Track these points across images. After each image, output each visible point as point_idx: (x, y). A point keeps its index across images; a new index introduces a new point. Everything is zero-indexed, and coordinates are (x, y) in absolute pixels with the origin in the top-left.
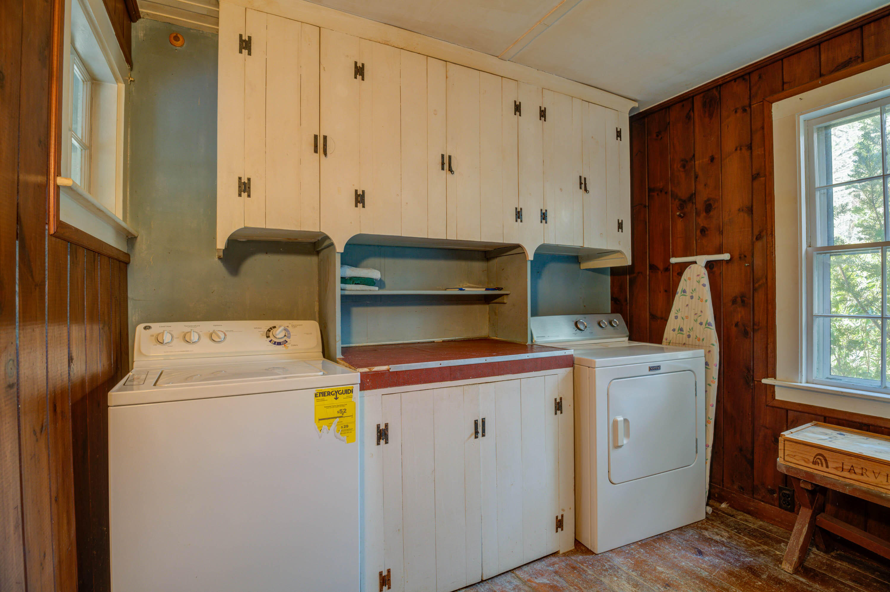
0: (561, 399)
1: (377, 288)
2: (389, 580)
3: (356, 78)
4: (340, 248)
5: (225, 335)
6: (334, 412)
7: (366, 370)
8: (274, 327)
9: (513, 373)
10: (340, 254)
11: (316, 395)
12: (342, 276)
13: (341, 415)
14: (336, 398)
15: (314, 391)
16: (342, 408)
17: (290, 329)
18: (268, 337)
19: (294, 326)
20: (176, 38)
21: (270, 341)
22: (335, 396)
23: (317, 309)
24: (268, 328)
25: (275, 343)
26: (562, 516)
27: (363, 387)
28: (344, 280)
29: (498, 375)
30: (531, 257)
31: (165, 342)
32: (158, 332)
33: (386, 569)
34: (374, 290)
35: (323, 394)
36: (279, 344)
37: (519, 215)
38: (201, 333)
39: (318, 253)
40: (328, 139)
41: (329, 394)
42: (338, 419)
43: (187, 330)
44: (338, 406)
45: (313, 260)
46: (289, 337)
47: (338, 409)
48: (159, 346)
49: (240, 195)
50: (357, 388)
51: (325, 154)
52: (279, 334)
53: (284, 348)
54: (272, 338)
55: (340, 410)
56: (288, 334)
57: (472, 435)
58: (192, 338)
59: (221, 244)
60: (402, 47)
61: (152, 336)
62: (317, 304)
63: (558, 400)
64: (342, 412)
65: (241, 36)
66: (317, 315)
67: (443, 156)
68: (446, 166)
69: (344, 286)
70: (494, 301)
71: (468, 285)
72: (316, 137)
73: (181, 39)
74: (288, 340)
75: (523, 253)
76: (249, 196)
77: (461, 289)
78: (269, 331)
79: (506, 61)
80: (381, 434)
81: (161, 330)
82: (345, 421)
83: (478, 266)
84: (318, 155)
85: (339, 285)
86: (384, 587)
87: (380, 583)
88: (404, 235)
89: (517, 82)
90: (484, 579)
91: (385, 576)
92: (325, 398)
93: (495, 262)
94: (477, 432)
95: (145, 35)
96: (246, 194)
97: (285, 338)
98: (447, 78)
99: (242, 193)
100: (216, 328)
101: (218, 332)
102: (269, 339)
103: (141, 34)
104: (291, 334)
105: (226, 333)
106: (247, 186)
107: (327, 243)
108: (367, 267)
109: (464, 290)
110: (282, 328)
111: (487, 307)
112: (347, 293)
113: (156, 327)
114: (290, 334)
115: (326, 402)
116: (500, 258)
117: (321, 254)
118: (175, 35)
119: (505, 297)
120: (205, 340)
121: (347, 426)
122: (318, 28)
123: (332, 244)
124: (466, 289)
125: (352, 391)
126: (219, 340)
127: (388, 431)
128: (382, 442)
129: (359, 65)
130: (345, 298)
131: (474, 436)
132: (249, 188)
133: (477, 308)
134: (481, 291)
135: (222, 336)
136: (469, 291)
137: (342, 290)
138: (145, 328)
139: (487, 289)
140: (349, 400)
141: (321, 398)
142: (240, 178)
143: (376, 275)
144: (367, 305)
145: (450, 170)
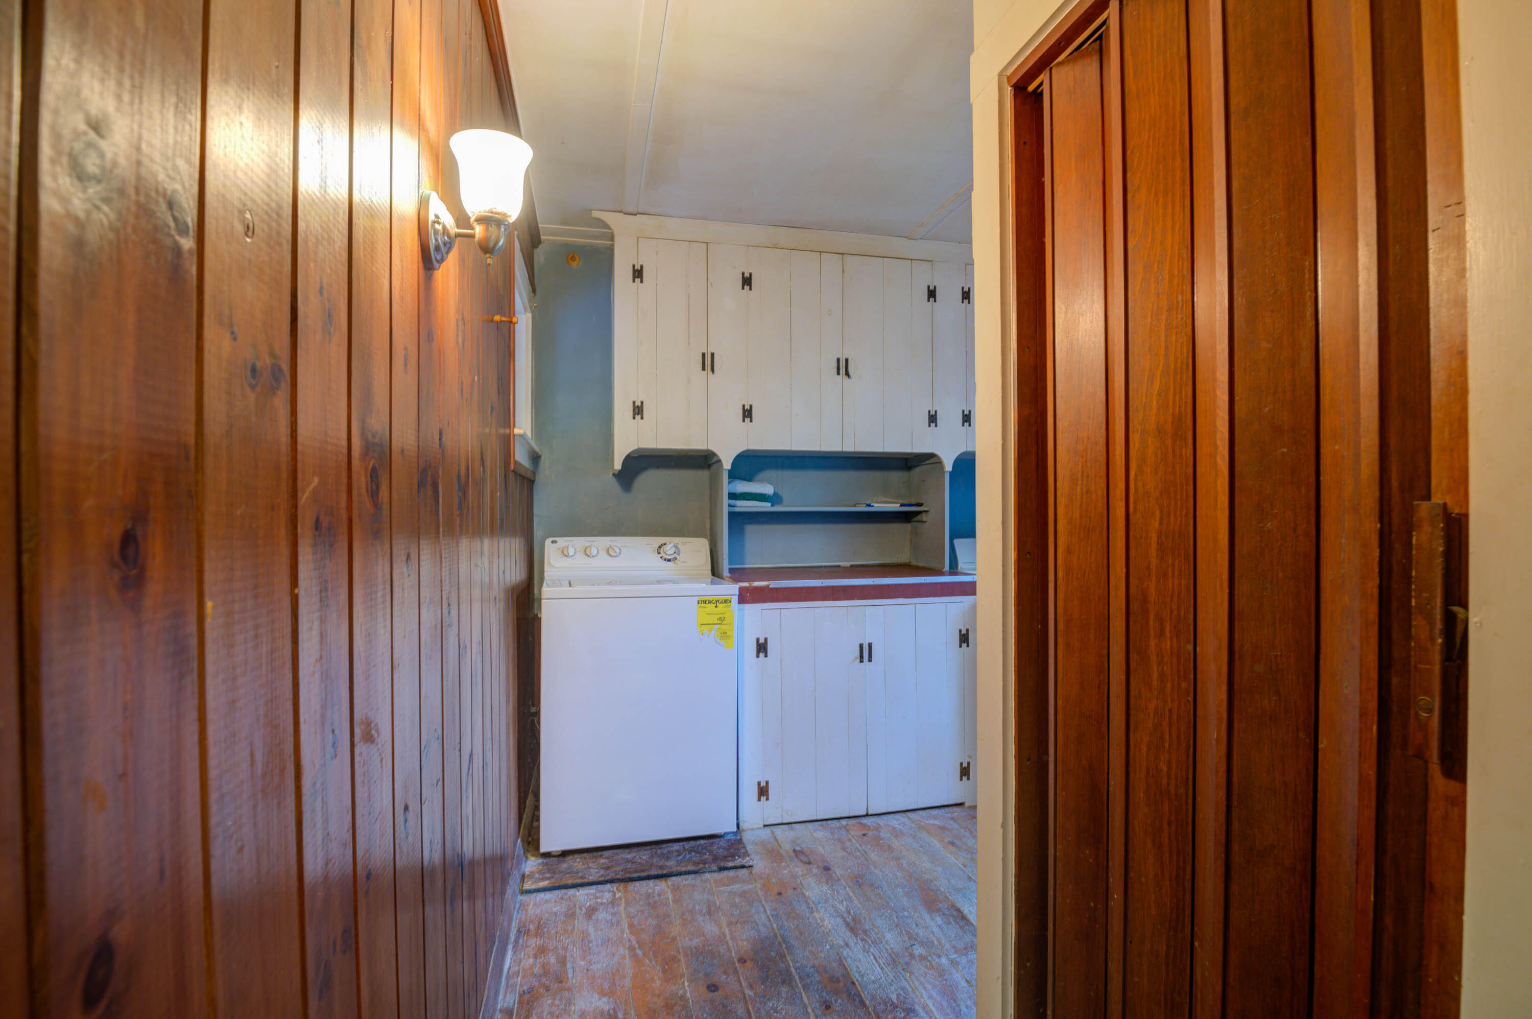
0: (967, 630)
1: (769, 504)
2: (767, 791)
3: (743, 288)
4: (727, 465)
5: (620, 550)
6: (714, 619)
7: (746, 584)
8: (665, 544)
9: (906, 597)
10: (727, 472)
11: (698, 602)
12: (731, 492)
13: (720, 622)
14: (716, 607)
15: (697, 599)
16: (722, 616)
17: (680, 546)
18: (659, 553)
19: (684, 544)
20: (573, 259)
21: (661, 557)
22: (715, 605)
23: (708, 526)
24: (660, 544)
25: (665, 560)
26: (969, 764)
27: (742, 600)
28: (733, 496)
29: (888, 598)
30: (948, 467)
31: (570, 555)
32: (564, 546)
33: (764, 780)
34: (766, 506)
35: (705, 602)
36: (669, 560)
37: (933, 419)
38: (599, 548)
39: (709, 466)
40: (715, 355)
41: (710, 602)
42: (718, 626)
43: (587, 544)
44: (718, 614)
45: (704, 474)
46: (679, 554)
47: (718, 616)
48: (564, 558)
49: (634, 418)
50: (735, 599)
51: (713, 370)
52: (669, 550)
53: (674, 565)
54: (662, 554)
55: (720, 618)
56: (677, 551)
57: (856, 658)
58: (592, 552)
59: (618, 466)
60: (792, 247)
61: (559, 549)
62: (708, 521)
63: (964, 632)
64: (722, 619)
65: (634, 266)
66: (708, 533)
67: (838, 360)
68: (843, 371)
69: (732, 502)
70: (914, 519)
71: (884, 499)
72: (704, 355)
73: (577, 259)
74: (677, 556)
75: (940, 463)
76: (642, 418)
77: (869, 505)
78: (660, 547)
79: (917, 240)
80: (760, 647)
81: (565, 544)
82: (724, 628)
83: (896, 477)
84: (705, 372)
85: (726, 501)
86: (762, 797)
87: (759, 792)
88: (794, 449)
89: (931, 263)
90: (870, 813)
91: (763, 787)
92: (707, 605)
93: (917, 470)
94: (862, 657)
95: (545, 259)
96: (640, 416)
97: (675, 555)
98: (843, 272)
99: (636, 416)
100: (613, 544)
101: (615, 548)
102: (660, 555)
103: (542, 259)
104: (681, 551)
105: (621, 548)
106: (640, 409)
107: (715, 459)
108: (762, 481)
109: (873, 506)
110: (672, 544)
111: (908, 527)
112: (737, 509)
113: (562, 541)
114: (679, 551)
115: (706, 609)
116: (923, 467)
117: (712, 468)
118: (572, 255)
119: (924, 514)
120: (603, 554)
121: (726, 633)
122: (705, 244)
123: (719, 461)
124: (876, 505)
125: (730, 602)
126: (615, 555)
127: (767, 645)
128: (762, 655)
129: (747, 275)
130: (733, 516)
131: (859, 660)
132: (642, 410)
133: (895, 527)
134: (895, 507)
135: (618, 551)
136: (878, 507)
137: (730, 506)
138: (553, 542)
139: (902, 505)
140: (727, 609)
141: (703, 605)
142: (634, 402)
143: (768, 490)
144: (763, 523)
145: (847, 374)
